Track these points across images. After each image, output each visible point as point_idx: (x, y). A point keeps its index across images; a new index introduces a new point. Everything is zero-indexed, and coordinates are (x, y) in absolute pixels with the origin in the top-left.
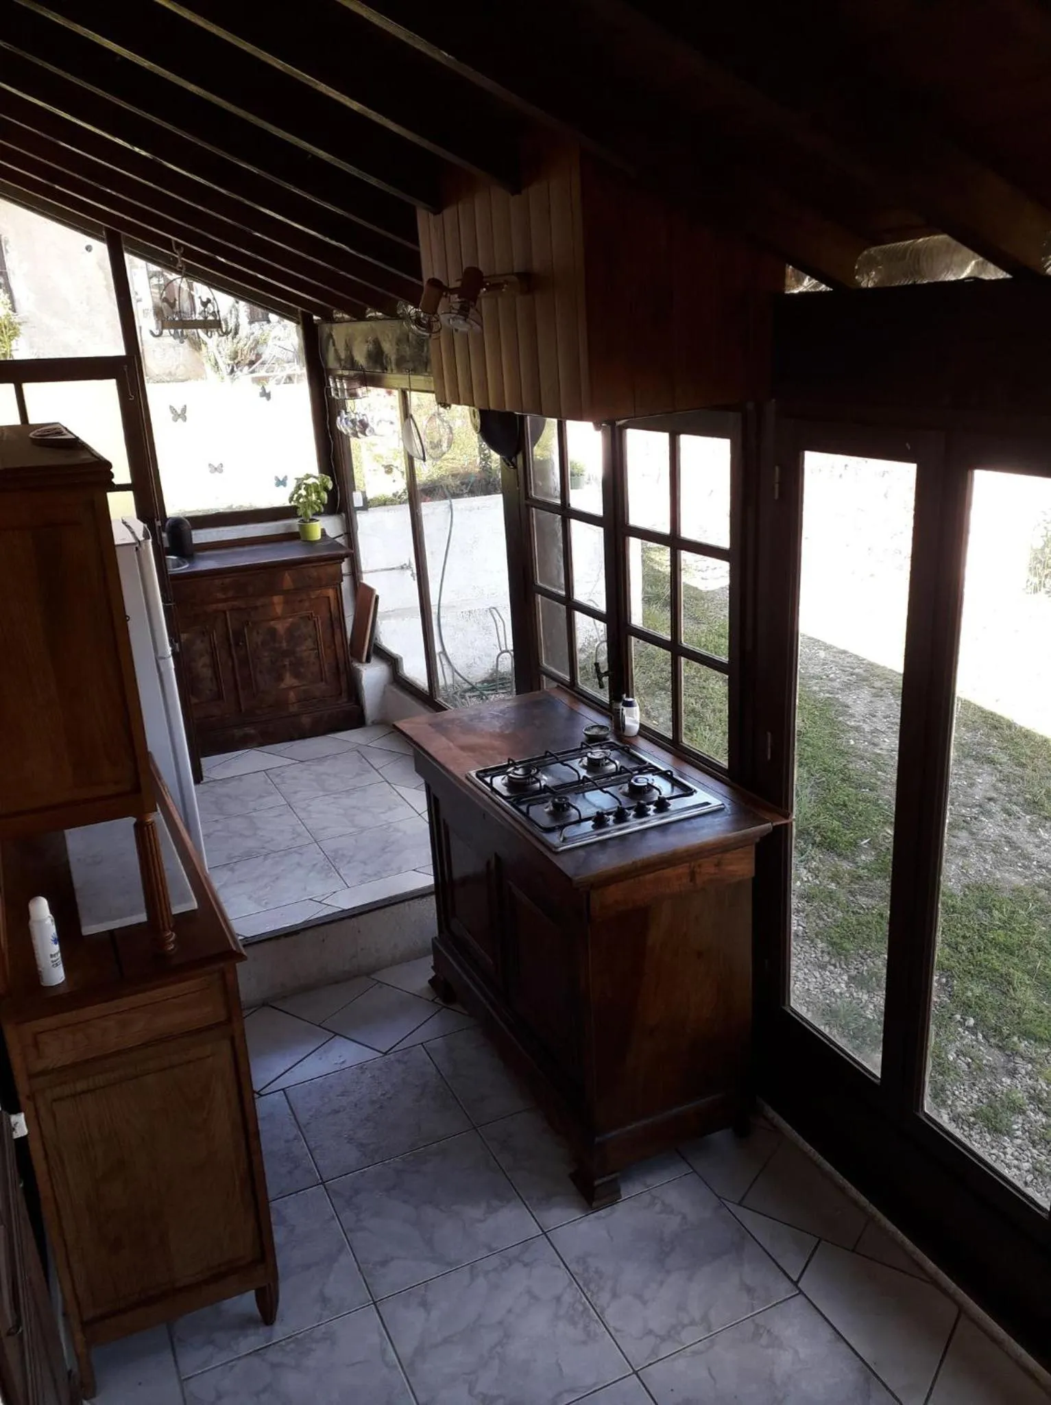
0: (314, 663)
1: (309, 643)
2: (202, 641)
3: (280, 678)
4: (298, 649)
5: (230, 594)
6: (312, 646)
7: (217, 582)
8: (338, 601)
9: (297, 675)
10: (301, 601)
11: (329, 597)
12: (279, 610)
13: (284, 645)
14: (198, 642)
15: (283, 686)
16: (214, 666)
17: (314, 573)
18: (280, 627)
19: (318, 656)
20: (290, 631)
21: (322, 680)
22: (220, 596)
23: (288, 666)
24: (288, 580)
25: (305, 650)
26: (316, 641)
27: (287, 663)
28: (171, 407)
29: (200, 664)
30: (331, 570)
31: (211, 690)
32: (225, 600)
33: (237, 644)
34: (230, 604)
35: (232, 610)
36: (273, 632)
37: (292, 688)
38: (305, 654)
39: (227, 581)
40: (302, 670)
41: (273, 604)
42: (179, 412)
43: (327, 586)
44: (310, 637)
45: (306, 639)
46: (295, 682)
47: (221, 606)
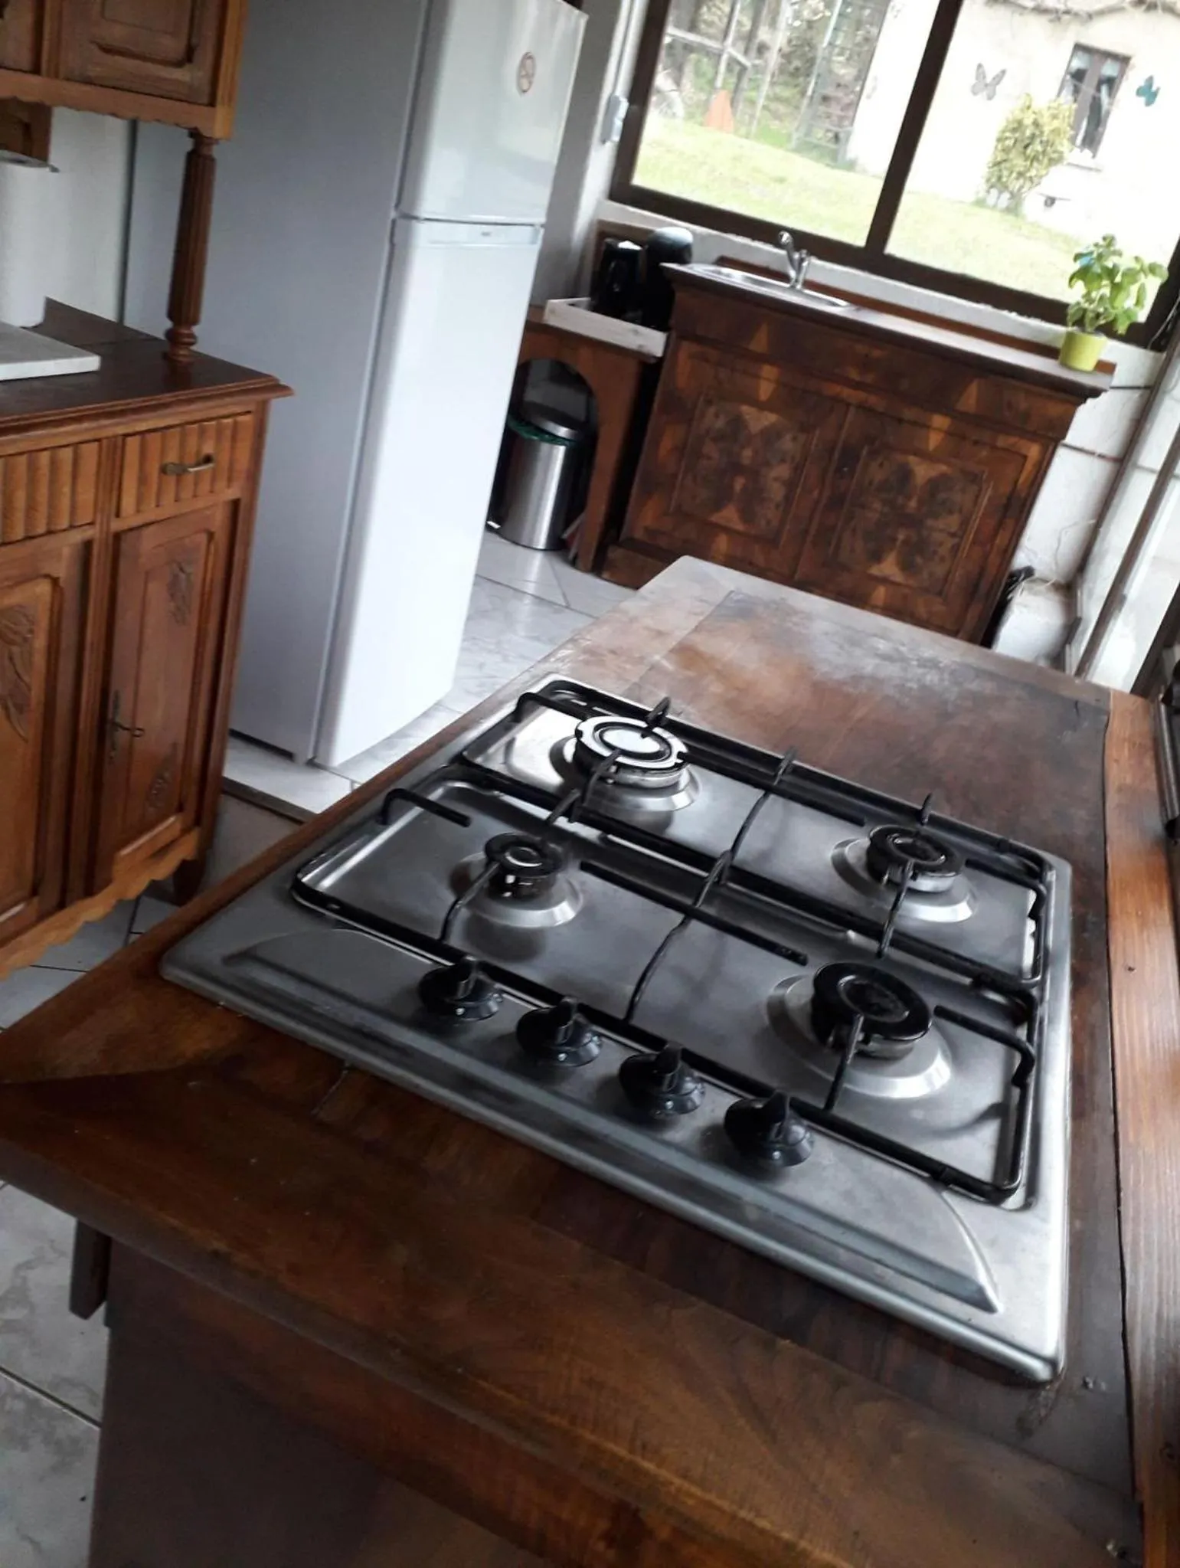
0: (942, 559)
1: (953, 522)
2: (794, 439)
3: (877, 557)
4: (930, 522)
5: (869, 378)
6: (954, 528)
7: (861, 348)
8: (1038, 472)
9: (906, 566)
10: (976, 443)
11: (1025, 457)
12: (934, 440)
13: (913, 504)
14: (788, 437)
15: (875, 570)
16: (790, 485)
17: (1023, 403)
18: (923, 472)
19: (955, 549)
20: (935, 485)
21: (940, 594)
22: (854, 374)
23: (898, 543)
24: (971, 398)
25: (941, 531)
26: (965, 523)
27: (901, 537)
28: (980, 66)
29: (773, 474)
30: (1054, 409)
31: (768, 522)
32: (858, 386)
33: (838, 470)
34: (861, 395)
35: (861, 407)
36: (905, 475)
37: (884, 580)
38: (937, 536)
39: (876, 353)
40: (919, 560)
41: (927, 427)
42: (989, 80)
43: (1034, 436)
44: (960, 511)
45: (951, 512)
46: (897, 576)
47: (846, 392)
